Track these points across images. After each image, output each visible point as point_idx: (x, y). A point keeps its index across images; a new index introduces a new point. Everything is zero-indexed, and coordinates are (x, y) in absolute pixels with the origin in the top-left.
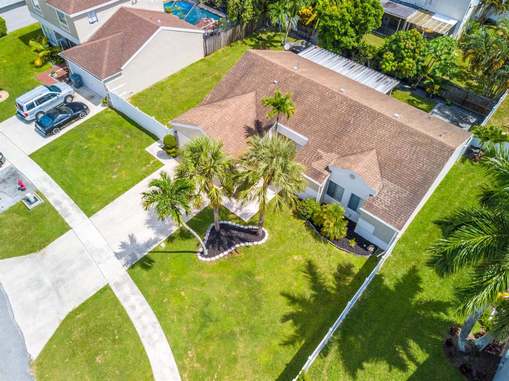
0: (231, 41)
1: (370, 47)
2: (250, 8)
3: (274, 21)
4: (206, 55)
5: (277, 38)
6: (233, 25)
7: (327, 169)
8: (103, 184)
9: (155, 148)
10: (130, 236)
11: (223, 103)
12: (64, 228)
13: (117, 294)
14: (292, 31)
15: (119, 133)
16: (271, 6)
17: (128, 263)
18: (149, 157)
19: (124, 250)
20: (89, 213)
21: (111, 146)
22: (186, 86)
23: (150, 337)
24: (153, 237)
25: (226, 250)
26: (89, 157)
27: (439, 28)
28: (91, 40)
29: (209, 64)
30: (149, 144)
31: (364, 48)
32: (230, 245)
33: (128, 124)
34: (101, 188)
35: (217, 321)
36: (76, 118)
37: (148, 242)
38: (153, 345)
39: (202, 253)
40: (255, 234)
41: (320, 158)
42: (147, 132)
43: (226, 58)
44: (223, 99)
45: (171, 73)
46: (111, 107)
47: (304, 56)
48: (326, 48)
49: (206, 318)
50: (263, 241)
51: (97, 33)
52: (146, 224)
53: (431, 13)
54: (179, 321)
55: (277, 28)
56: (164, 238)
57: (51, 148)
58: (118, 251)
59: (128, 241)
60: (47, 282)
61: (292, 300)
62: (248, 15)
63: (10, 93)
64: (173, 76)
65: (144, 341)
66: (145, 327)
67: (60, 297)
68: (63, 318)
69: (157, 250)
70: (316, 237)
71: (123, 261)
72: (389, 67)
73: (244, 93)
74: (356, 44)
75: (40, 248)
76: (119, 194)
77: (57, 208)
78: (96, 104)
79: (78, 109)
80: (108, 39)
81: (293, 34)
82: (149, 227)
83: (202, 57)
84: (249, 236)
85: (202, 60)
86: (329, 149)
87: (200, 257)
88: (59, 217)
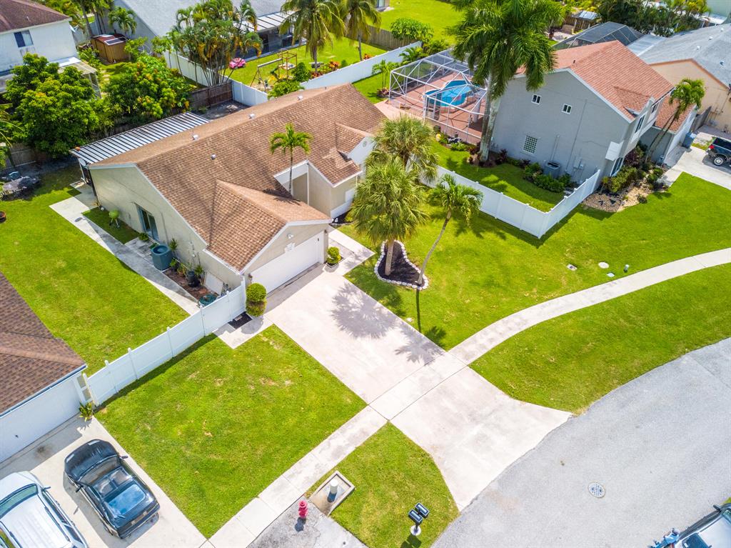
10: (397, 354)
12: (388, 431)
13: (480, 355)
17: (438, 351)
19: (420, 357)
20: (360, 406)
23: (518, 324)
24: (398, 330)
25: (413, 269)
32: (406, 266)
37: (405, 334)
38: (526, 321)
39: (419, 285)
52: (379, 337)
56: (399, 320)
58: (422, 362)
65: (524, 328)
67: (494, 411)
68: (518, 402)
69: (417, 325)
71: (436, 356)
75: (425, 455)
76: (324, 373)
82: (384, 335)
87: (424, 287)
88: (367, 444)
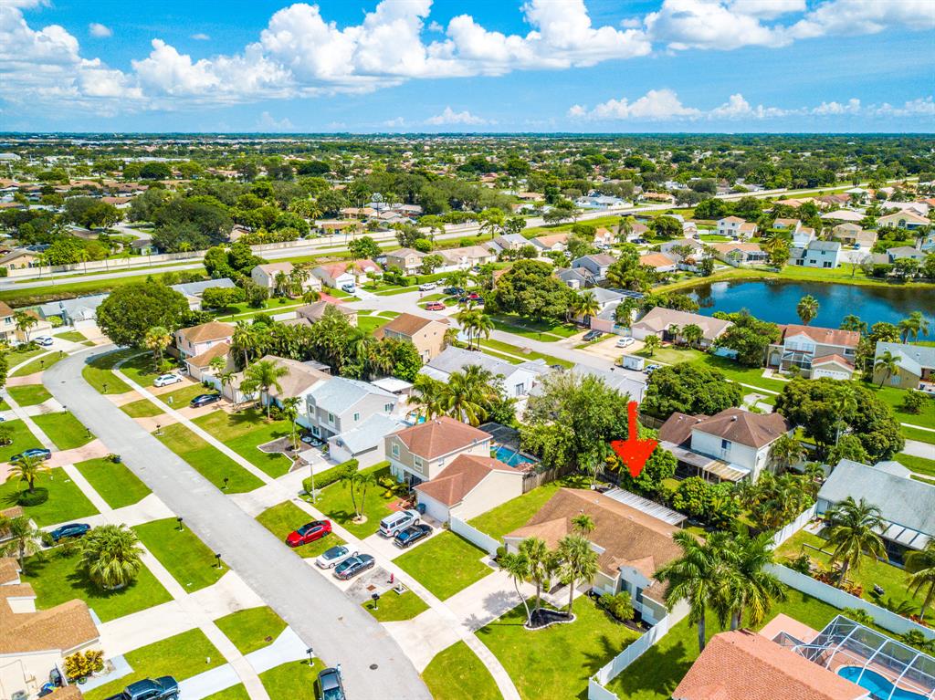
0: (545, 482)
1: (667, 489)
2: (562, 456)
3: (583, 467)
4: (524, 493)
5: (585, 481)
6: (547, 470)
7: (618, 569)
8: (450, 581)
9: (486, 560)
10: (471, 614)
11: (542, 524)
12: (425, 607)
13: (469, 645)
14: (599, 475)
15: (459, 548)
16: (580, 455)
17: (473, 629)
18: (483, 565)
19: (469, 622)
20: (442, 599)
21: (453, 557)
22: (507, 516)
23: (494, 668)
24: (489, 616)
25: (542, 625)
26: (437, 563)
27: (733, 476)
28: (437, 478)
29: (527, 500)
30: (482, 557)
31: (662, 491)
32: (546, 623)
33: (465, 543)
34: (449, 584)
35: (539, 662)
36: (424, 535)
37: (486, 618)
39: (527, 625)
40: (566, 616)
41: (614, 562)
42: (480, 548)
43: (541, 496)
44: (542, 522)
45: (495, 506)
46: (449, 530)
47: (608, 496)
48: (628, 490)
49: (532, 660)
50: (573, 621)
51: (442, 473)
52: (483, 608)
53: (727, 463)
54: (513, 662)
55: (586, 473)
56: (498, 617)
57: (407, 556)
58: (465, 622)
59: (470, 618)
60: (420, 636)
61: (589, 656)
62: (560, 462)
63: (368, 517)
64: (497, 508)
66: (489, 664)
67: (430, 644)
68: (434, 655)
69: (493, 623)
70: (612, 620)
71: (470, 628)
72: (678, 505)
73: (558, 518)
74: (653, 487)
75: (411, 618)
76: (462, 588)
77: (419, 595)
78: (437, 527)
79: (425, 530)
80: (452, 477)
81: (600, 478)
82: (485, 610)
83: (520, 494)
84: (560, 618)
85: (520, 497)
86: (620, 556)
87: (526, 627)
88: (420, 600)
